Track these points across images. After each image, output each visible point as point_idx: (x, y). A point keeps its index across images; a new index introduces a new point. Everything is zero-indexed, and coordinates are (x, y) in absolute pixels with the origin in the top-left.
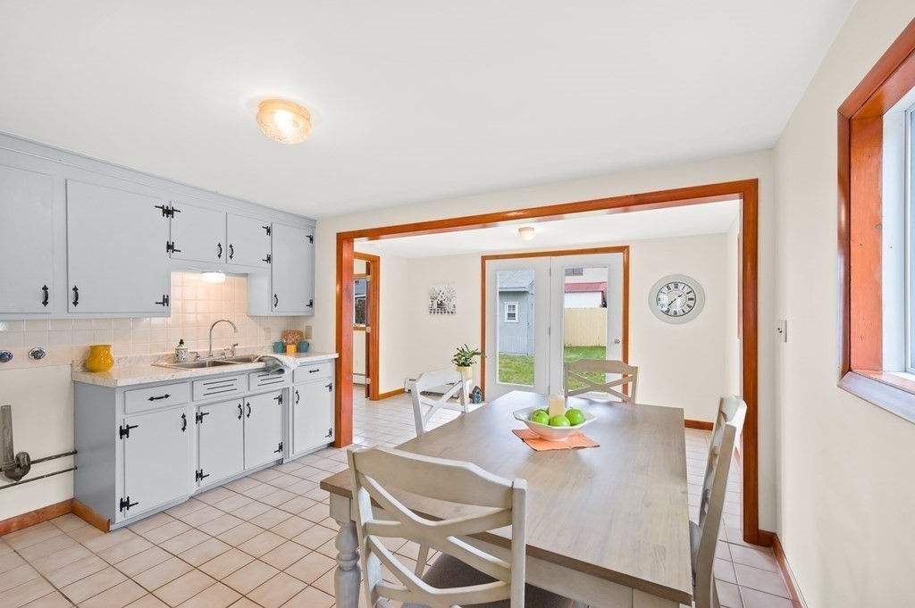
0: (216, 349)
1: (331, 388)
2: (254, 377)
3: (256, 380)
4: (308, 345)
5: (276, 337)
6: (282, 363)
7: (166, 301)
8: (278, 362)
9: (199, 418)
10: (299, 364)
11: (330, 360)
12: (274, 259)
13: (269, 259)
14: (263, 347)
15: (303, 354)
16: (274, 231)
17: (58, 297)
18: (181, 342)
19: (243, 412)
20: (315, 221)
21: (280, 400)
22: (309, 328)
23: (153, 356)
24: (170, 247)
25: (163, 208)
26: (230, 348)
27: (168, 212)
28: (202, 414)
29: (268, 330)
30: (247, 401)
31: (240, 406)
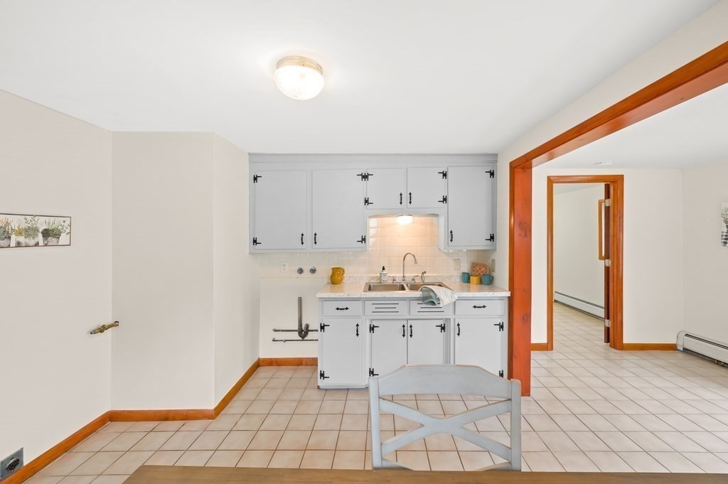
0: (410, 275)
1: (501, 327)
2: (414, 303)
3: (416, 307)
4: (493, 278)
5: (465, 268)
6: (436, 295)
7: (364, 240)
8: (432, 294)
9: (372, 329)
10: (457, 298)
11: (501, 299)
12: (449, 199)
13: (445, 200)
14: (452, 276)
15: (486, 287)
16: (449, 175)
17: (309, 239)
18: (384, 269)
19: (407, 332)
20: (496, 155)
21: (443, 328)
22: (493, 261)
23: (369, 277)
24: (366, 201)
25: (361, 175)
26: (420, 275)
27: (365, 177)
28: (374, 327)
29: (457, 261)
30: (410, 323)
31: (404, 326)
